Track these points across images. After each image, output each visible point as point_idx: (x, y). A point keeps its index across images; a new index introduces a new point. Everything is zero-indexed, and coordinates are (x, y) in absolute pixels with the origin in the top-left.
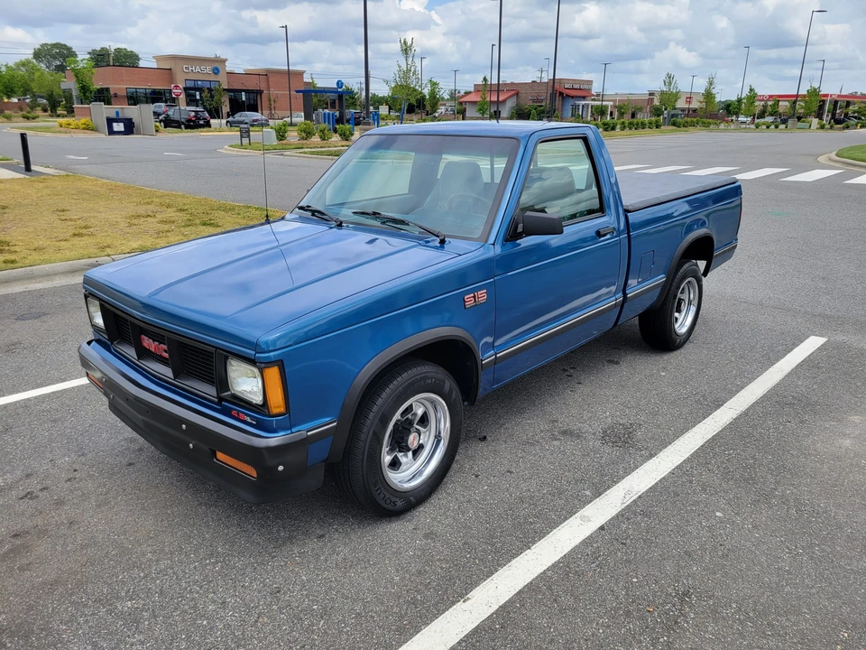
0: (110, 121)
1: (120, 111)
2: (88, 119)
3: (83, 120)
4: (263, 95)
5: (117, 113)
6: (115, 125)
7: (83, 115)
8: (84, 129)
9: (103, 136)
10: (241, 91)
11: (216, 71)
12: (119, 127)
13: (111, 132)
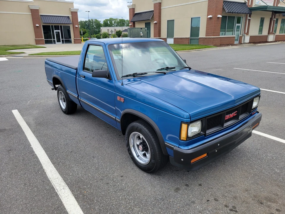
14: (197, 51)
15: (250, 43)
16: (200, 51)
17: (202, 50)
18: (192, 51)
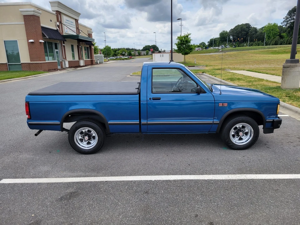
14: (34, 78)
15: (69, 67)
16: (37, 77)
17: (38, 76)
18: (28, 78)
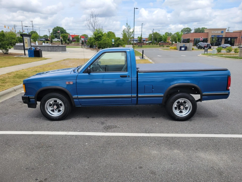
0: (181, 47)
1: (185, 45)
2: (176, 47)
3: (175, 47)
4: (237, 38)
5: (184, 45)
6: (182, 48)
7: (175, 46)
8: (174, 49)
9: (178, 51)
10: (229, 38)
11: (222, 32)
12: (183, 49)
13: (181, 50)
